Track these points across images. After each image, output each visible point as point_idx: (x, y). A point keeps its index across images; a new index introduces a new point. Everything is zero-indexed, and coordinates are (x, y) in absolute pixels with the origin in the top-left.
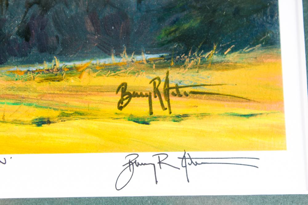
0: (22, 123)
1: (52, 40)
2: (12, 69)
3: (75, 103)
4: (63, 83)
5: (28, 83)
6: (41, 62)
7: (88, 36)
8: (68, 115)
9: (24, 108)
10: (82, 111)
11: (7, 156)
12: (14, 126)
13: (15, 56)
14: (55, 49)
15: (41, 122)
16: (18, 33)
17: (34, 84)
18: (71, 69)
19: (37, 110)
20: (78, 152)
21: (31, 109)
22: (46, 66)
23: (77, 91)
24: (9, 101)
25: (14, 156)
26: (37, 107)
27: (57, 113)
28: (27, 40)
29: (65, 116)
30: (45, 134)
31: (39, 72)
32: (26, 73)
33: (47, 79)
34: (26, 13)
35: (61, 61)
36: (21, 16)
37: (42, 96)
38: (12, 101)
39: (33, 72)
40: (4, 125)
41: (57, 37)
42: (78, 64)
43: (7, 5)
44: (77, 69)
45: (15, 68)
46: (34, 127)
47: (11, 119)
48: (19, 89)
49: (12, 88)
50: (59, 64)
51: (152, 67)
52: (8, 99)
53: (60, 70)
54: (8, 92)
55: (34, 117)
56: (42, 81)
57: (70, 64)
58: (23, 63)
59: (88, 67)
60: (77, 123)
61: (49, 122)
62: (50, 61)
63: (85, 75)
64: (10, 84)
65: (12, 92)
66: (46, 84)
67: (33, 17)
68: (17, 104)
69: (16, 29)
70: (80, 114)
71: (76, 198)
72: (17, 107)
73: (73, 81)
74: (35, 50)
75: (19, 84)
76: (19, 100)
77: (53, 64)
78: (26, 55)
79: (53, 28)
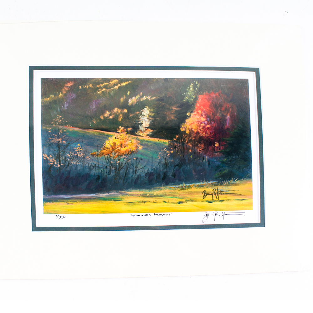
0: (174, 203)
1: (182, 177)
2: (170, 187)
3: (190, 197)
4: (186, 191)
5: (175, 191)
6: (179, 184)
7: (194, 176)
8: (188, 201)
9: (174, 198)
10: (192, 199)
11: (170, 213)
12: (172, 204)
13: (171, 182)
14: (183, 180)
15: (180, 203)
16: (172, 175)
17: (177, 191)
18: (188, 186)
19: (178, 199)
20: (191, 211)
21: (177, 199)
22: (181, 185)
23: (191, 193)
24: (170, 197)
25: (172, 213)
26: (178, 198)
27: (185, 200)
28: (175, 177)
29: (187, 201)
30: (181, 206)
31: (179, 187)
32: (175, 188)
33: (181, 190)
34: (174, 169)
35: (185, 184)
36: (173, 170)
37: (180, 195)
38: (171, 197)
39: (177, 187)
40: (169, 204)
41: (184, 176)
42: (190, 185)
43: (168, 166)
44: (190, 186)
45: (171, 186)
46: (178, 204)
47: (171, 202)
48: (173, 193)
49: (171, 192)
50: (185, 185)
51: (213, 185)
52: (170, 196)
53: (185, 187)
54: (169, 194)
55: (178, 201)
56: (180, 190)
57: (188, 185)
58: (174, 185)
59: (194, 186)
60: (191, 203)
61: (182, 203)
62: (182, 184)
63: (193, 188)
64: (170, 191)
65: (171, 194)
66: (181, 191)
67: (176, 170)
68: (172, 197)
69: (171, 174)
70: (191, 200)
71: (191, 225)
72: (172, 198)
73: (189, 190)
74: (177, 181)
75: (173, 191)
76: (173, 196)
77: (183, 185)
78: (174, 182)
79: (182, 174)
